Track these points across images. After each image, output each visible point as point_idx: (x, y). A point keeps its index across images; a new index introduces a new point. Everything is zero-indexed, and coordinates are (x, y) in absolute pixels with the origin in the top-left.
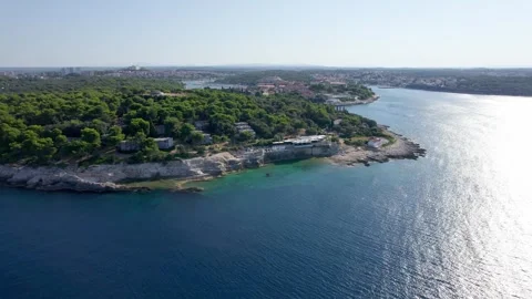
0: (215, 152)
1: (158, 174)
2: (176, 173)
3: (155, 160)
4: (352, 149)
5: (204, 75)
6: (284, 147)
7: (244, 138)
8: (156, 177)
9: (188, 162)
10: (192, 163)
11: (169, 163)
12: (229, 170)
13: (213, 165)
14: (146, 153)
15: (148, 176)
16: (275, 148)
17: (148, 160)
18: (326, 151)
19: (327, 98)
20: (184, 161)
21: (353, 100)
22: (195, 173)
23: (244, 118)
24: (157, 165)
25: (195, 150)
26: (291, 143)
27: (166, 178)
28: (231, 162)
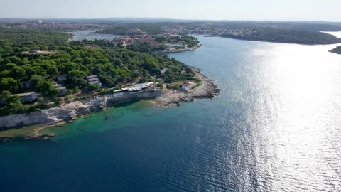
0: (69, 102)
1: (22, 123)
2: (37, 121)
3: (20, 112)
4: (171, 91)
6: (122, 94)
7: (92, 89)
8: (20, 126)
9: (46, 111)
10: (49, 112)
11: (32, 113)
12: (78, 115)
13: (66, 113)
14: (11, 107)
15: (13, 125)
16: (115, 95)
17: (13, 112)
18: (152, 95)
19: (166, 47)
20: (43, 111)
21: (184, 48)
22: (51, 120)
23: (95, 72)
24: (20, 115)
25: (53, 101)
26: (127, 90)
27: (27, 125)
28: (81, 109)
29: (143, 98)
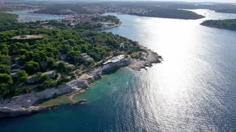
0: (80, 75)
1: (55, 94)
2: (64, 92)
3: (51, 86)
5: (25, 7)
6: (108, 65)
7: (89, 63)
8: (55, 96)
9: (69, 83)
10: (71, 84)
11: (59, 86)
12: (89, 83)
13: (82, 83)
14: (46, 83)
15: (50, 96)
16: (105, 66)
17: (47, 87)
18: (125, 63)
20: (67, 84)
22: (75, 90)
23: (84, 51)
24: (53, 89)
25: (69, 75)
27: (60, 95)
28: (90, 79)
29: (121, 66)
